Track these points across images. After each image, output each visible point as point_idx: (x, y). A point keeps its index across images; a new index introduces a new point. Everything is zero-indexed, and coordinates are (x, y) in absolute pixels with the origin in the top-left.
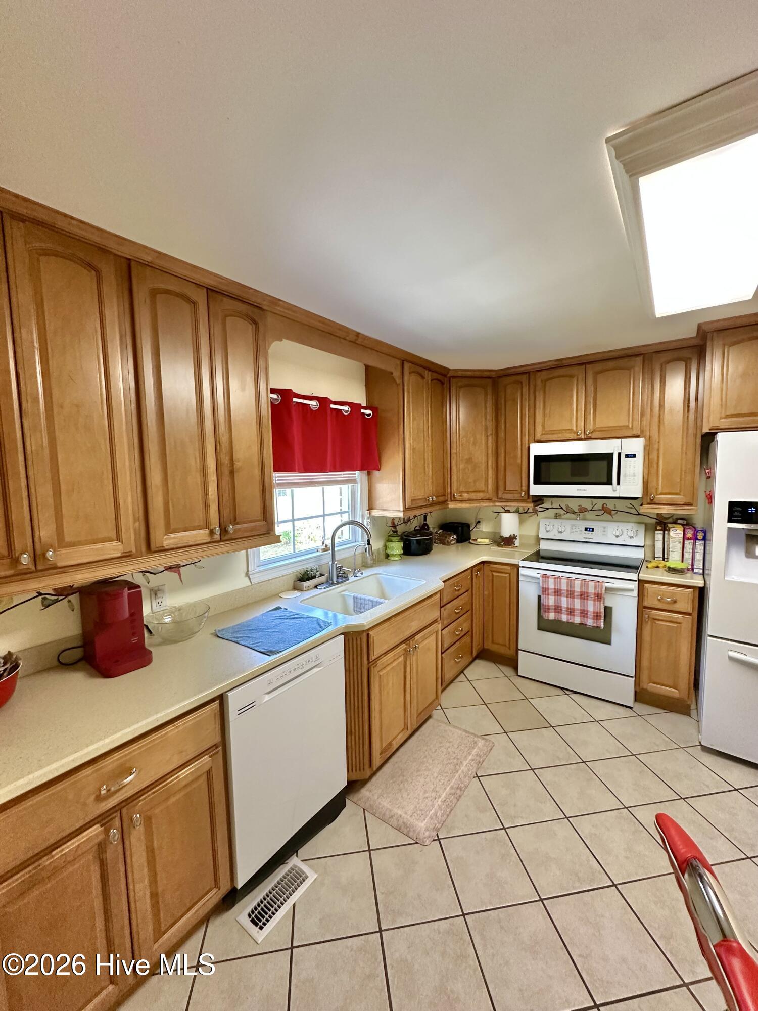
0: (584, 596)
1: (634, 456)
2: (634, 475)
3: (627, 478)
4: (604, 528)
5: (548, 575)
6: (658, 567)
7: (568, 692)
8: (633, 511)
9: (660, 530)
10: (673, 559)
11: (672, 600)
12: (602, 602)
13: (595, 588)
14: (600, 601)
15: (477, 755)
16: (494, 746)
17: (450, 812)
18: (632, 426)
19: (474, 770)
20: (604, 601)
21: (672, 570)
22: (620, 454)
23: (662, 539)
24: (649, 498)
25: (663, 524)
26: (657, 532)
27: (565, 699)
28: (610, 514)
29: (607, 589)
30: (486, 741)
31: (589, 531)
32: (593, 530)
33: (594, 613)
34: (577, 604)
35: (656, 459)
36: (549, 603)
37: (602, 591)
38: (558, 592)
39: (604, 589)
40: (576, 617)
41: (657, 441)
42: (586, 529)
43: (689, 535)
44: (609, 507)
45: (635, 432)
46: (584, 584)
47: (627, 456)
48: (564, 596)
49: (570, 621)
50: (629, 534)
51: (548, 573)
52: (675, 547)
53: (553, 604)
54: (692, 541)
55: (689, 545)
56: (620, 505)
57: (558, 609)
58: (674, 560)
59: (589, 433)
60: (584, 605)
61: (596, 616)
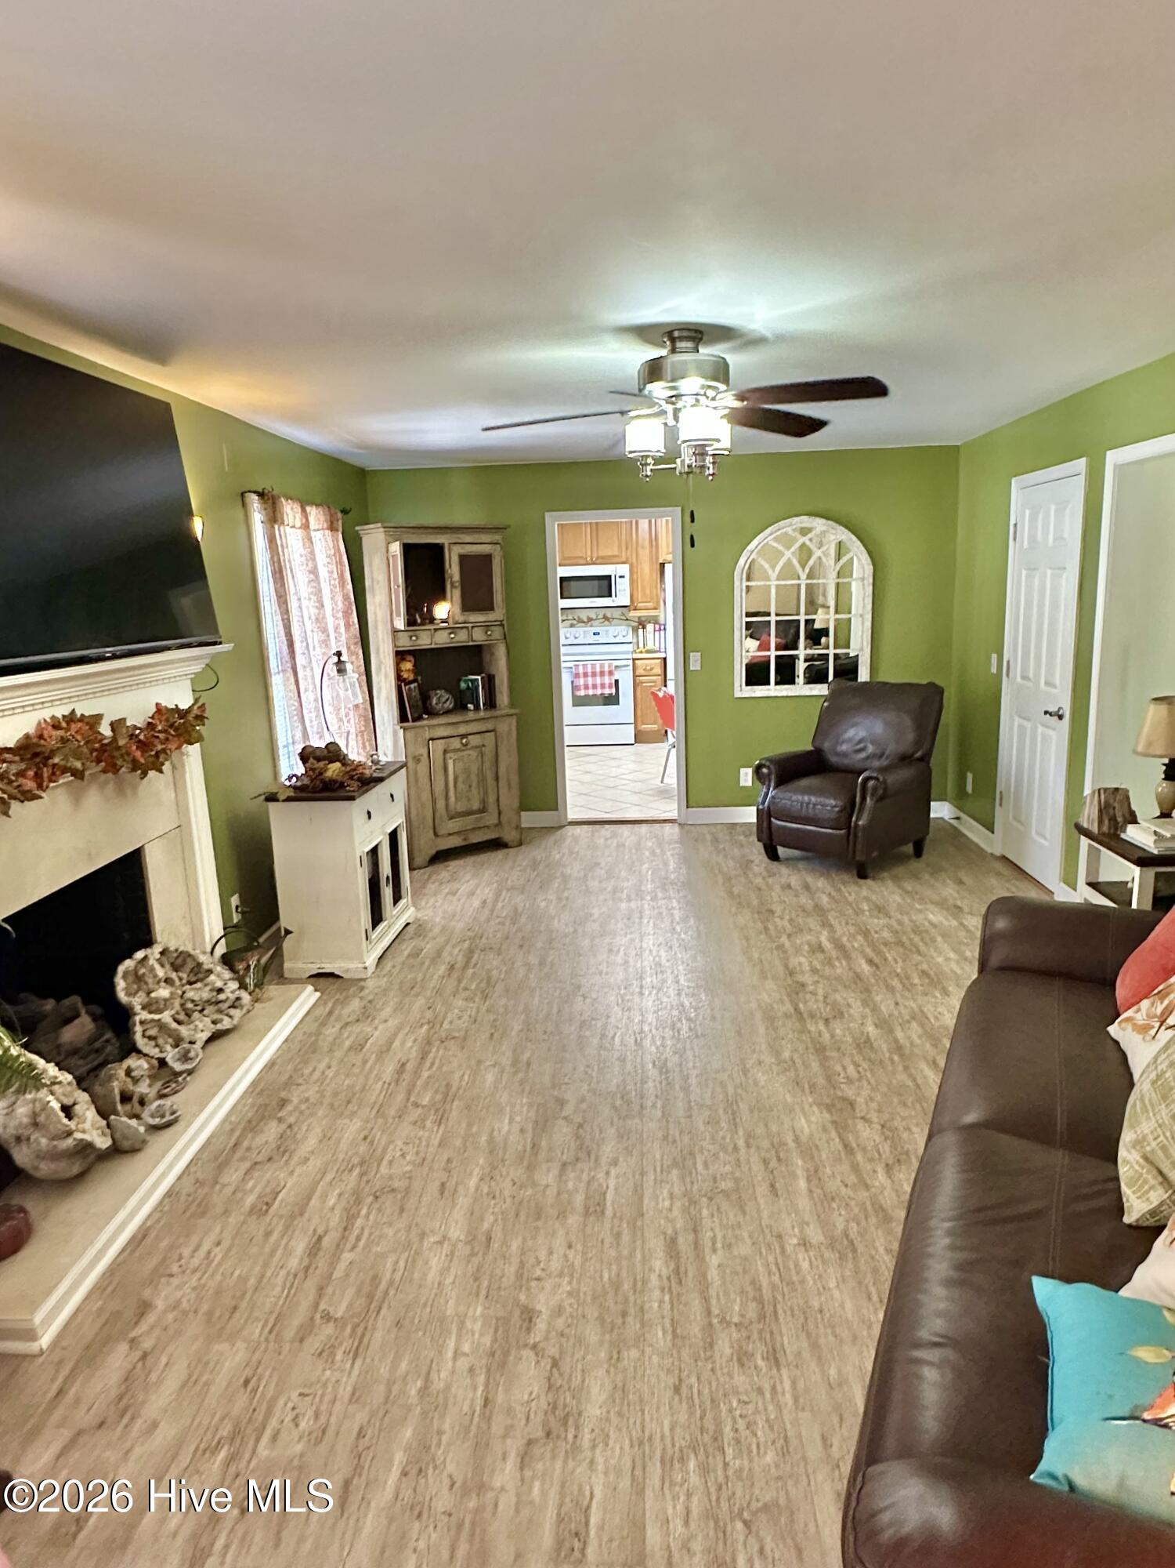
0: (602, 672)
1: (623, 577)
2: (624, 591)
3: (621, 592)
4: (605, 631)
11: (650, 668)
12: (614, 677)
13: (609, 667)
18: (621, 555)
21: (648, 652)
22: (615, 576)
24: (634, 606)
25: (640, 623)
26: (639, 629)
28: (609, 619)
31: (597, 634)
32: (600, 634)
33: (609, 685)
34: (598, 680)
35: (635, 579)
36: (579, 684)
38: (585, 675)
40: (597, 690)
41: (635, 567)
42: (594, 634)
43: (657, 628)
44: (609, 614)
45: (623, 560)
47: (619, 577)
48: (589, 675)
49: (594, 694)
50: (623, 634)
52: (650, 636)
53: (582, 684)
55: (657, 634)
56: (613, 612)
57: (586, 687)
58: (650, 646)
59: (595, 560)
60: (603, 680)
61: (611, 687)
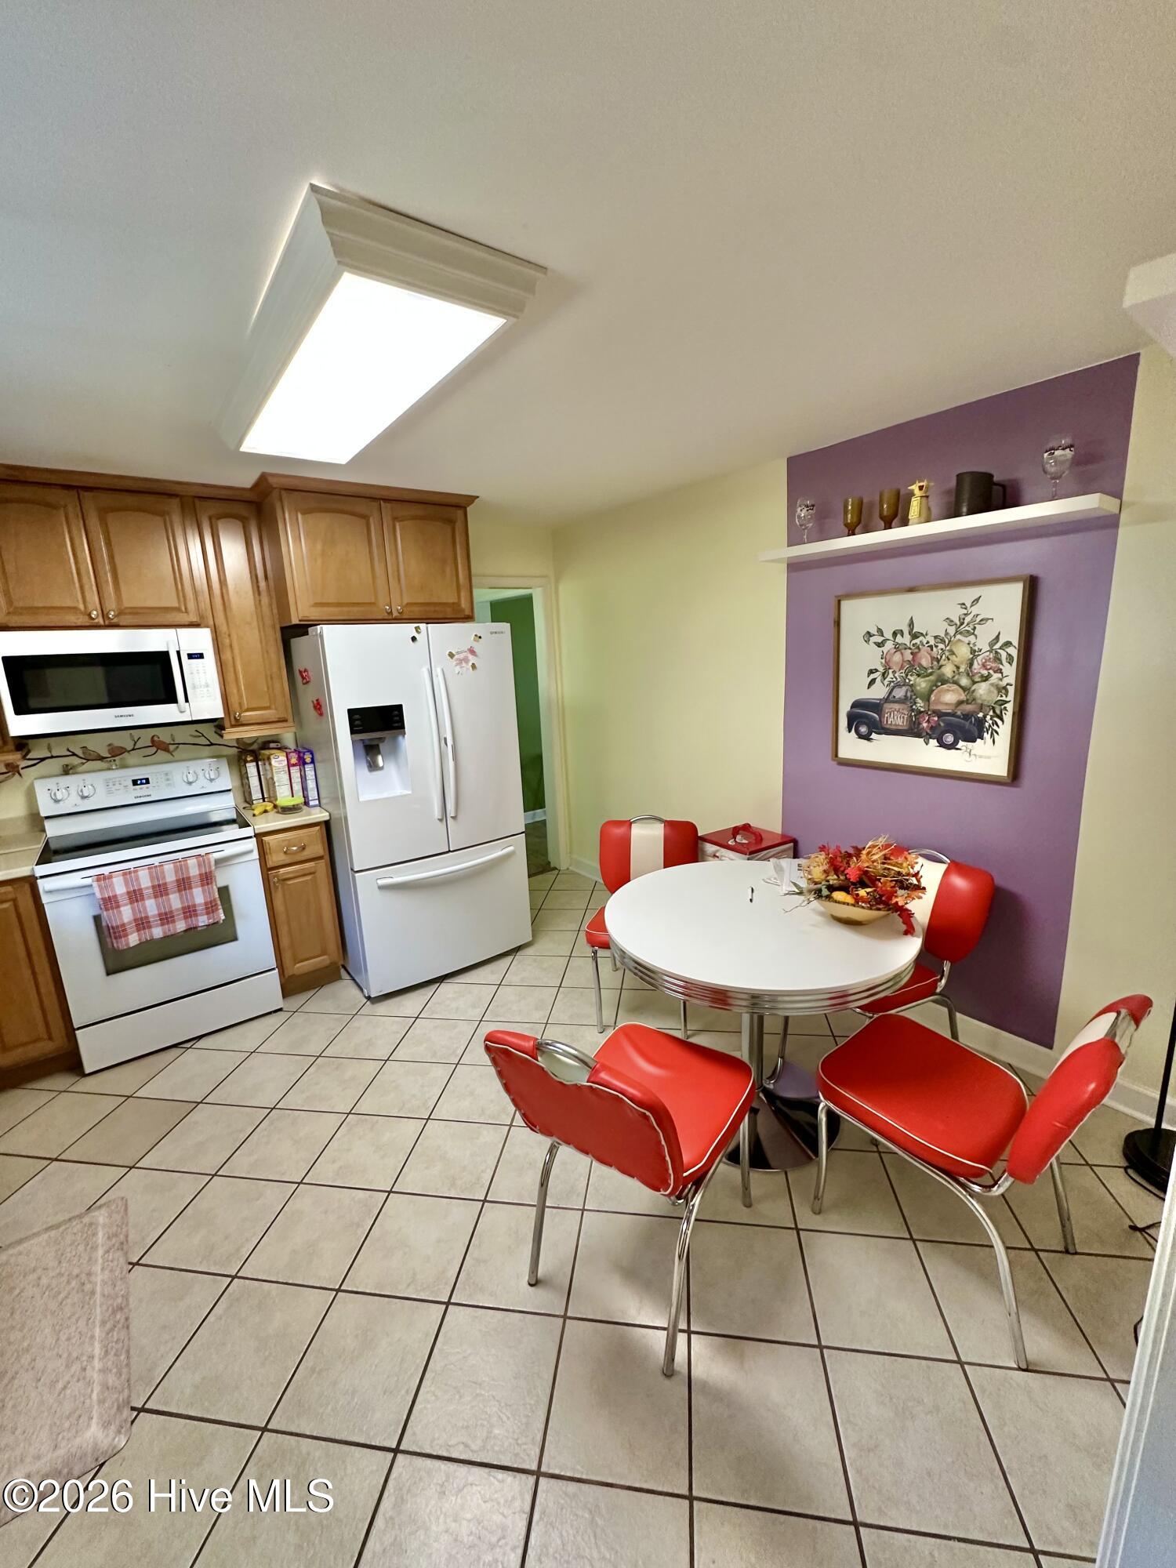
0: (184, 884)
1: (201, 656)
2: (207, 686)
3: (198, 690)
4: (167, 774)
5: (106, 873)
6: (266, 811)
7: (188, 1045)
8: (203, 741)
9: (251, 761)
10: (283, 795)
11: (299, 848)
12: (214, 883)
13: (199, 865)
14: (211, 883)
15: (109, 1238)
16: (126, 1200)
17: (128, 1357)
18: (186, 609)
19: (122, 1260)
20: (216, 882)
21: (286, 810)
22: (178, 653)
23: (256, 774)
24: (232, 718)
25: (251, 753)
26: (248, 765)
27: (190, 1057)
28: (166, 750)
29: (218, 862)
30: (108, 1207)
31: (142, 784)
32: (147, 781)
33: (206, 904)
34: (175, 901)
35: (230, 658)
36: (121, 919)
37: (210, 867)
38: (135, 896)
39: (213, 863)
40: (177, 923)
41: (227, 633)
42: (135, 782)
43: (294, 761)
44: (164, 740)
45: (194, 618)
46: (180, 865)
47: (191, 656)
48: (149, 898)
49: (169, 934)
50: (207, 776)
51: (106, 870)
52: (281, 779)
53: (132, 918)
54: (298, 767)
55: (296, 773)
56: (181, 735)
57: (142, 923)
58: (284, 798)
59: (115, 616)
60: (187, 899)
61: (210, 908)
